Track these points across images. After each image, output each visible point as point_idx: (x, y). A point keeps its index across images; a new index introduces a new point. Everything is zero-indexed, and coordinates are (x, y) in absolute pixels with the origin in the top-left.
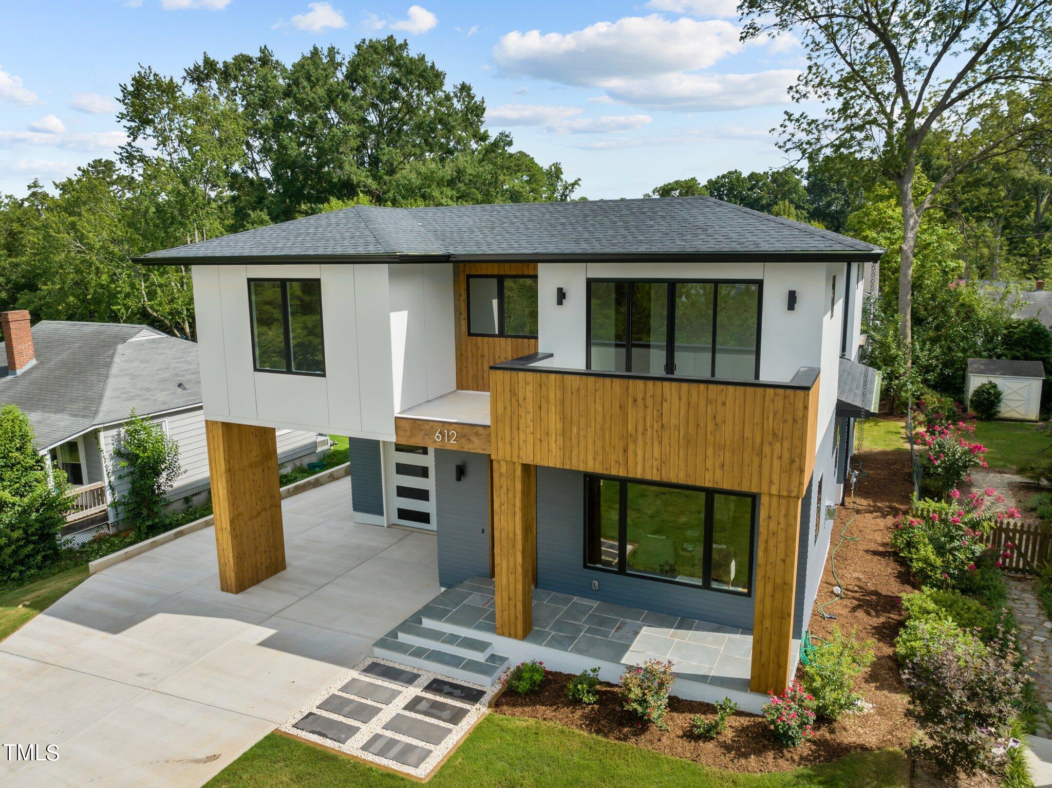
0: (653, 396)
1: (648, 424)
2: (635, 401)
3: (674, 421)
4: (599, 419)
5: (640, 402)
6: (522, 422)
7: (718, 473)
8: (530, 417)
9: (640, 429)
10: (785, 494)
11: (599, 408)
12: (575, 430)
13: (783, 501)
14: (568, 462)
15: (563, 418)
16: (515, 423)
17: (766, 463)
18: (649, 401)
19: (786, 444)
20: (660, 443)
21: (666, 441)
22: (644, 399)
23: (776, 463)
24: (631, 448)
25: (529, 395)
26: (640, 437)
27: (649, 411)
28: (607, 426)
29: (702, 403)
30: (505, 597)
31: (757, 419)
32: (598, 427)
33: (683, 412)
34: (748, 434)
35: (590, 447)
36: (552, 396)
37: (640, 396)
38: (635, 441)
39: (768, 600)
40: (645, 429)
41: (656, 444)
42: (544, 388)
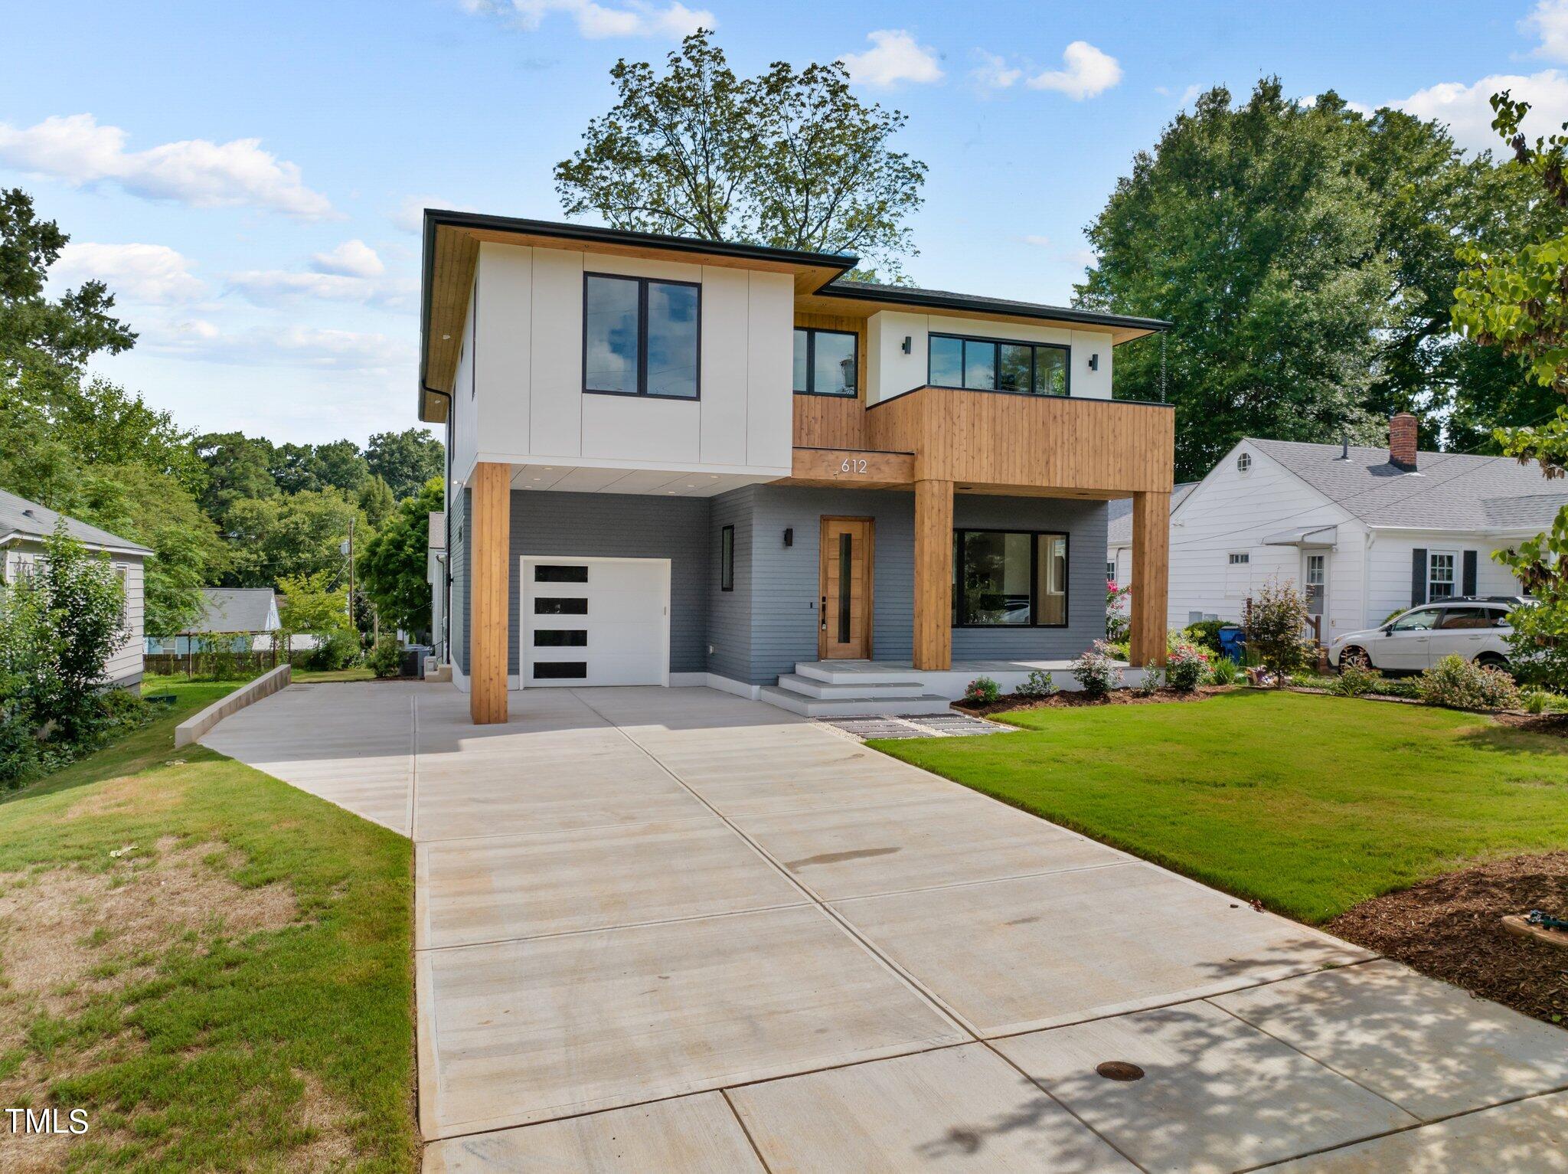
0: (1068, 413)
1: (1066, 437)
2: (1055, 417)
3: (1085, 435)
4: (1026, 434)
5: (1059, 419)
6: (956, 440)
7: (1118, 476)
8: (964, 434)
9: (1059, 443)
10: (1161, 490)
11: (1026, 425)
12: (1005, 445)
13: (1161, 497)
14: (997, 476)
15: (994, 435)
16: (949, 441)
17: (1149, 465)
18: (1066, 418)
19: (1161, 451)
20: (1075, 454)
21: (1079, 452)
22: (1062, 416)
23: (1155, 465)
24: (1052, 460)
25: (964, 414)
26: (1059, 451)
27: (1066, 427)
28: (1033, 441)
29: (1105, 419)
30: (934, 626)
31: (1143, 431)
32: (1025, 442)
33: (1091, 426)
34: (1137, 444)
35: (1018, 461)
36: (984, 414)
37: (1059, 413)
38: (1055, 453)
39: (1153, 581)
40: (1063, 443)
41: (1071, 454)
42: (977, 406)
